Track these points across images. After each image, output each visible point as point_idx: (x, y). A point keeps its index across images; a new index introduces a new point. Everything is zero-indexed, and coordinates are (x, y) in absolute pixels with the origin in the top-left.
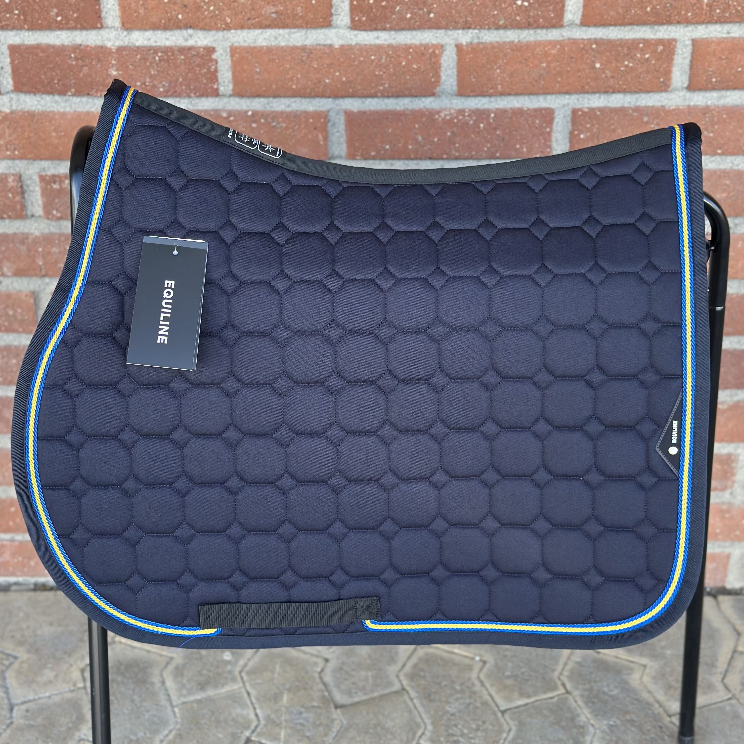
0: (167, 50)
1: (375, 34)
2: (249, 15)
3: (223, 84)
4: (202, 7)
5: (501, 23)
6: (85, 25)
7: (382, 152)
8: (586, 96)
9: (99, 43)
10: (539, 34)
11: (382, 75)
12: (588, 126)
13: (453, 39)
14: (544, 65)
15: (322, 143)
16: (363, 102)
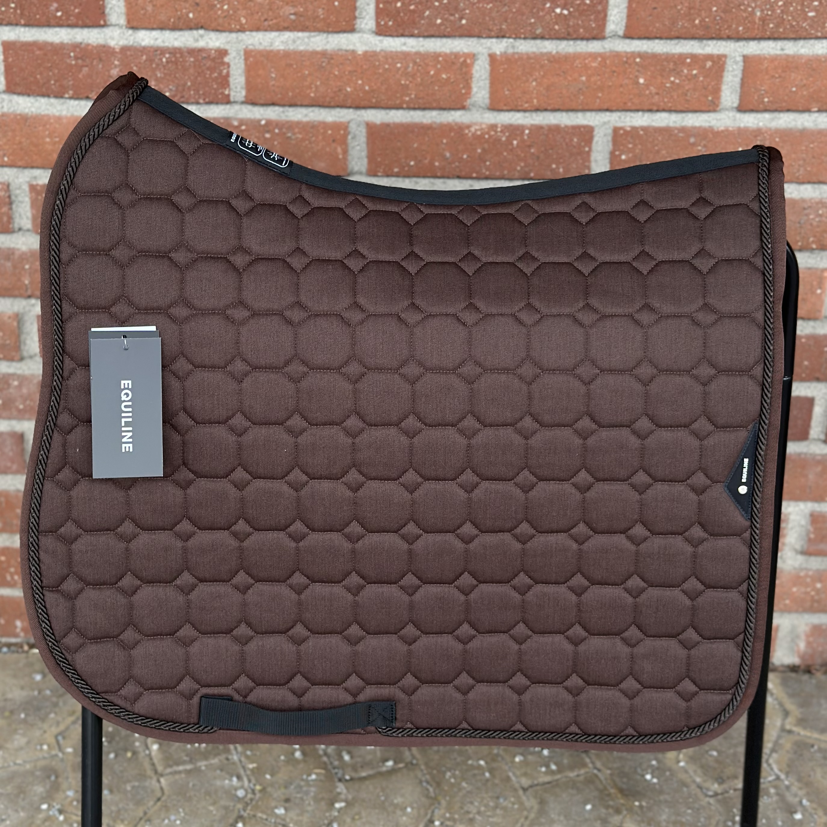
0: (175, 52)
1: (403, 40)
2: (265, 16)
3: (235, 90)
4: (215, 6)
5: (539, 31)
6: (87, 21)
7: (406, 169)
8: (629, 114)
9: (101, 42)
10: (579, 46)
11: (408, 85)
12: (630, 146)
13: (486, 48)
14: (584, 78)
15: (341, 157)
16: (387, 114)
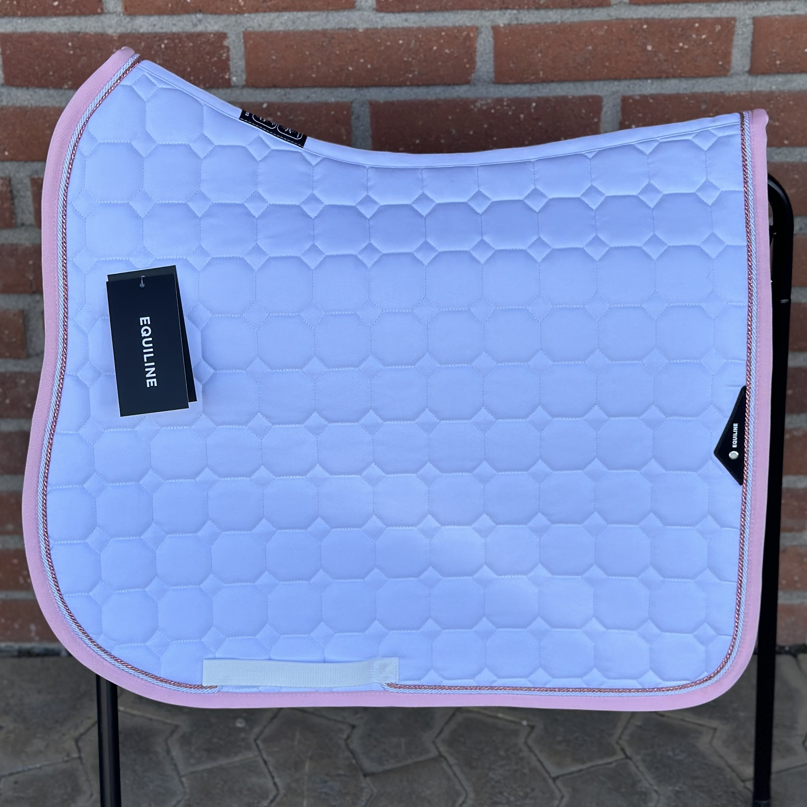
0: (173, 37)
1: (404, 16)
5: (542, 2)
6: (85, 10)
7: (412, 147)
8: (637, 82)
9: (99, 30)
10: (584, 14)
11: (411, 62)
12: (640, 115)
13: (489, 21)
14: (590, 48)
15: (345, 138)
16: (391, 92)
